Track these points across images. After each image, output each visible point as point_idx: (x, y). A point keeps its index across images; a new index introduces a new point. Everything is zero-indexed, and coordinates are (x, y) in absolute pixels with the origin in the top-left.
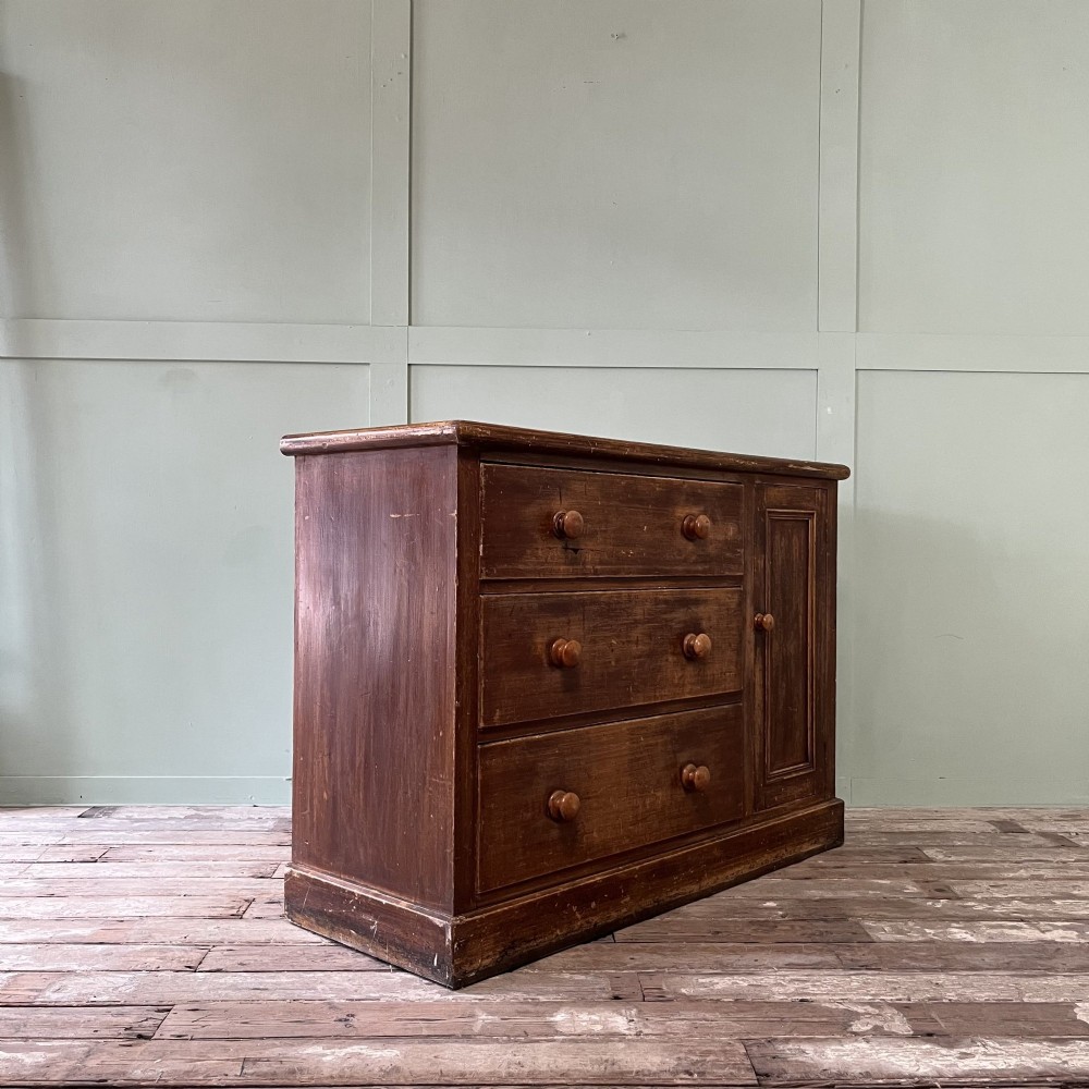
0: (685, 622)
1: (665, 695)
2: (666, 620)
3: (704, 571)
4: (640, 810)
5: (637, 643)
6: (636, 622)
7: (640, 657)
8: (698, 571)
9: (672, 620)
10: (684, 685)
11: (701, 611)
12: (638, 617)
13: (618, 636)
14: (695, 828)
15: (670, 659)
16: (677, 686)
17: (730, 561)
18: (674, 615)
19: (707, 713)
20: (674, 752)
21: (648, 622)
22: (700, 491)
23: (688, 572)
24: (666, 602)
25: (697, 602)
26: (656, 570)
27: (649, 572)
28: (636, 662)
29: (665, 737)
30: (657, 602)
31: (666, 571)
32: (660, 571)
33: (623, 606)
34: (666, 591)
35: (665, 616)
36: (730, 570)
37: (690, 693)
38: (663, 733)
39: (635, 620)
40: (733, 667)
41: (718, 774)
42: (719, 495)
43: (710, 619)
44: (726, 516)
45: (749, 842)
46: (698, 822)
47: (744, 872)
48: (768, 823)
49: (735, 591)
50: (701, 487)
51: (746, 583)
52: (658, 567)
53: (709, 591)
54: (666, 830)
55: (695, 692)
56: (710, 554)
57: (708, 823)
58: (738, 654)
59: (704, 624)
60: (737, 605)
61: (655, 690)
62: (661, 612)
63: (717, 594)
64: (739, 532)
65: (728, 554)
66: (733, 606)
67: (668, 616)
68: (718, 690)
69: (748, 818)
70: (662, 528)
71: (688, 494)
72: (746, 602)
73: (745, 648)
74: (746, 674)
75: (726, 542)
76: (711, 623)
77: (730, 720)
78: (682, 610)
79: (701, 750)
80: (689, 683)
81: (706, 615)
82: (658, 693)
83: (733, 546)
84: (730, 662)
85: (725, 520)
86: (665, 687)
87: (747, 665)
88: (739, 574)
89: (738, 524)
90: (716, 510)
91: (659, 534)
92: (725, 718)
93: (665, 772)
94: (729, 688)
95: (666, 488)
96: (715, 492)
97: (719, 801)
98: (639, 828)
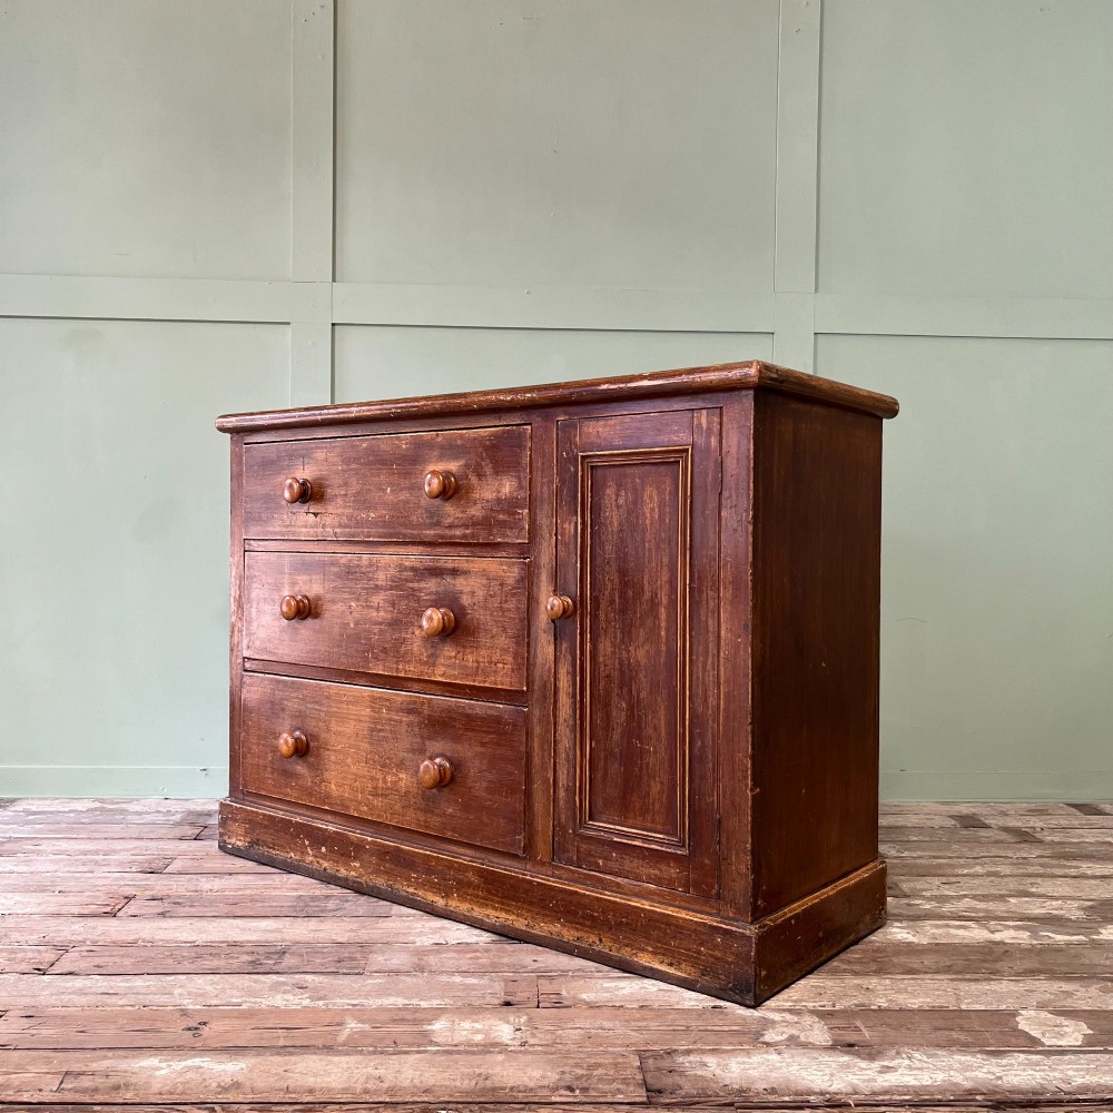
0: (437, 593)
1: (412, 670)
2: (413, 589)
3: (465, 536)
5: (378, 609)
6: (377, 587)
7: (381, 624)
8: (455, 537)
9: (420, 590)
10: (434, 665)
11: (460, 583)
12: (379, 583)
13: (358, 600)
14: (449, 835)
15: (417, 632)
17: (503, 524)
18: (423, 585)
19: (470, 706)
20: (422, 737)
21: (391, 588)
22: (459, 442)
23: (442, 537)
24: (413, 569)
25: (455, 572)
26: (401, 534)
27: (391, 536)
28: (376, 629)
29: (412, 718)
30: (402, 569)
33: (363, 570)
35: (411, 585)
36: (504, 536)
37: (442, 675)
38: (409, 712)
39: (377, 585)
40: (509, 659)
41: (485, 785)
42: (488, 443)
43: (473, 593)
44: (500, 468)
45: (526, 892)
46: (453, 830)
47: (517, 925)
48: (569, 885)
49: (514, 564)
50: (462, 436)
51: (539, 553)
52: (403, 531)
53: (473, 561)
54: (411, 819)
55: (450, 677)
56: (473, 516)
57: (468, 838)
58: (518, 643)
59: (466, 600)
60: (518, 581)
61: (397, 663)
62: (407, 580)
63: (484, 565)
64: (520, 487)
65: (501, 517)
66: (511, 581)
67: (415, 585)
68: (485, 682)
69: (543, 864)
70: (409, 489)
71: (442, 447)
72: (538, 577)
73: (536, 638)
74: (537, 672)
75: (499, 500)
76: (475, 600)
77: (505, 725)
78: (434, 580)
79: (459, 747)
80: (442, 665)
81: (467, 589)
82: (400, 667)
83: (510, 505)
84: (504, 651)
85: (497, 473)
86: (409, 662)
87: (539, 661)
88: (519, 541)
89: (519, 477)
90: (483, 463)
91: (404, 496)
92: (498, 720)
93: (410, 755)
94: (502, 684)
95: (415, 443)
96: (480, 441)
97: (485, 819)
98: (377, 802)
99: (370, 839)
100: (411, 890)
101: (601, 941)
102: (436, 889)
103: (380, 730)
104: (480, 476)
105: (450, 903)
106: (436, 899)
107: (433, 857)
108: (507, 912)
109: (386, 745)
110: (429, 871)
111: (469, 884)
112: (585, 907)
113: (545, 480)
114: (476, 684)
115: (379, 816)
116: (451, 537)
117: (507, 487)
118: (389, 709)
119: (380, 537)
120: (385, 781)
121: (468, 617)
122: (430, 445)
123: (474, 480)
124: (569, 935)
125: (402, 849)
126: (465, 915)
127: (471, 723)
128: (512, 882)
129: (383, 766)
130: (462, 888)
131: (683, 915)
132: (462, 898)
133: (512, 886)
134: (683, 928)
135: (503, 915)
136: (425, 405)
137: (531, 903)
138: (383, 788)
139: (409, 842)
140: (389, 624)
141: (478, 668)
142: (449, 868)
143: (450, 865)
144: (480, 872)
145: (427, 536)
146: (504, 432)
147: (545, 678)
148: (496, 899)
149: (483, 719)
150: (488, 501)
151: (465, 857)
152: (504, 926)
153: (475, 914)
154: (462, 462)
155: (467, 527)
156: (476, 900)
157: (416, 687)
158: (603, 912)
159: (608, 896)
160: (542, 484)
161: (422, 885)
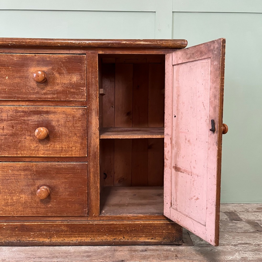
0: (38, 121)
1: (26, 153)
2: (24, 120)
3: (53, 98)
4: (10, 201)
5: (3, 129)
6: (2, 120)
7: (6, 135)
8: (48, 98)
9: (28, 120)
10: (38, 150)
11: (51, 117)
12: (3, 118)
14: (50, 215)
15: (28, 138)
16: (33, 150)
17: (74, 93)
18: (29, 118)
19: (58, 165)
20: (33, 179)
21: (11, 120)
22: (48, 59)
23: (40, 98)
24: (23, 112)
25: (47, 113)
26: (15, 97)
28: (2, 138)
29: (26, 172)
30: (17, 111)
31: (25, 98)
32: (18, 98)
34: (24, 107)
35: (23, 118)
36: (74, 98)
37: (43, 154)
38: (25, 170)
40: (79, 145)
41: (67, 193)
42: (64, 60)
43: (58, 121)
44: (70, 71)
45: (90, 228)
46: (52, 212)
47: (86, 241)
48: (109, 222)
49: (79, 109)
50: (49, 57)
51: (91, 104)
52: (17, 95)
53: (57, 108)
54: (28, 212)
55: (47, 154)
56: (57, 90)
57: (60, 214)
58: (82, 139)
59: (54, 123)
60: (82, 116)
61: (17, 151)
62: (20, 116)
63: (64, 110)
64: (82, 79)
65: (72, 90)
66: (78, 116)
67: (26, 118)
68: (66, 155)
69: (95, 217)
70: (19, 77)
71: (38, 61)
72: (91, 114)
73: (91, 137)
74: (92, 149)
75: (71, 84)
76: (60, 123)
77: (77, 170)
78: (36, 116)
79: (53, 181)
80: (42, 150)
81: (56, 119)
82: (19, 152)
83: (77, 86)
84: (76, 142)
85: (69, 73)
86: (24, 150)
87: (92, 145)
88: (82, 100)
89: (81, 75)
90: (62, 68)
91: (17, 80)
92: (73, 168)
93: (27, 187)
94: (75, 155)
95: (22, 58)
96: (61, 59)
97: (68, 205)
98: (9, 208)
99: (5, 224)
100: (31, 239)
101: (124, 238)
102: (46, 236)
103: (8, 179)
104: (60, 73)
105: (53, 240)
106: (45, 240)
107: (42, 224)
108: (81, 237)
109: (12, 185)
110: (41, 230)
111: (62, 231)
112: (117, 228)
113: (93, 77)
114: (62, 156)
115: (10, 214)
116: (45, 98)
117: (75, 78)
118: (12, 170)
119: (3, 98)
120: (12, 199)
121: (56, 130)
122: (32, 59)
123: (57, 75)
124: (110, 239)
125: (25, 225)
126: (60, 243)
127: (59, 171)
128: (83, 226)
129: (12, 193)
130: (59, 233)
131: (156, 222)
132: (59, 237)
133: (83, 227)
134: (156, 226)
135: (80, 238)
136: (30, 42)
137: (93, 232)
138: (11, 202)
139: (28, 221)
140: (11, 135)
141: (62, 150)
142: (51, 227)
143: (52, 226)
144: (67, 226)
145: (30, 98)
146: (72, 56)
147: (95, 151)
148: (76, 233)
149: (65, 169)
150: (65, 84)
151: (58, 221)
152: (80, 242)
153: (65, 241)
154: (51, 67)
155: (54, 94)
156: (66, 236)
157: (27, 160)
158: (125, 228)
159: (126, 222)
160: (92, 78)
161: (37, 236)
